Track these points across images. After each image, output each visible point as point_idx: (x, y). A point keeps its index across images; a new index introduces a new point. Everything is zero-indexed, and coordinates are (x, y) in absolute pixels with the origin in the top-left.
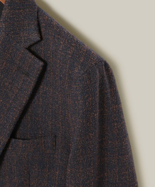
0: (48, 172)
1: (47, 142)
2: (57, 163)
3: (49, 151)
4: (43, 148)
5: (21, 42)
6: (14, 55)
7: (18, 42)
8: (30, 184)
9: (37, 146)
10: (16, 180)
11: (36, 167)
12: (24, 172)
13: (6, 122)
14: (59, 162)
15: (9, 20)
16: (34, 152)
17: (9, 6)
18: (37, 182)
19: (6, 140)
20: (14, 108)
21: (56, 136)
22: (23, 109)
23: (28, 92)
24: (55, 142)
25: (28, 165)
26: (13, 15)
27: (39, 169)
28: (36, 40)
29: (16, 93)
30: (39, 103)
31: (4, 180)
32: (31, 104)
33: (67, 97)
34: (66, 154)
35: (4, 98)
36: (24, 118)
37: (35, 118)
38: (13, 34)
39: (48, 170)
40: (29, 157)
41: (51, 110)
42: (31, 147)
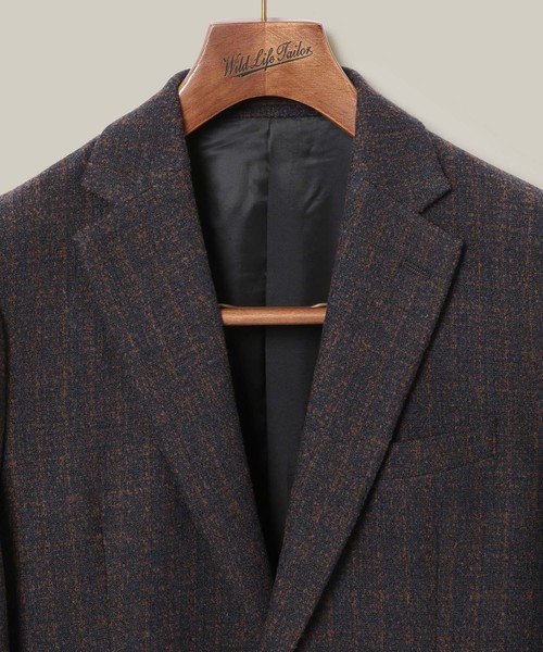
0: (481, 520)
1: (478, 438)
2: (504, 491)
3: (484, 462)
4: (470, 455)
5: (407, 198)
6: (393, 233)
7: (401, 202)
8: (438, 563)
9: (456, 450)
11: (453, 509)
12: (426, 528)
13: (382, 397)
14: (508, 485)
15: (373, 154)
16: (449, 469)
17: (369, 124)
18: (456, 553)
19: (385, 446)
20: (400, 359)
21: (496, 420)
22: (420, 359)
23: (430, 316)
24: (497, 436)
25: (435, 506)
26: (380, 143)
27: (459, 516)
28: (441, 192)
29: (402, 323)
30: (449, 345)
33: (527, 309)
34: (526, 460)
35: (374, 339)
36: (418, 387)
37: (441, 385)
38: (387, 183)
39: (483, 515)
40: (438, 484)
41: (480, 357)
42: (442, 456)
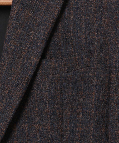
0: (83, 95)
2: (93, 82)
3: (84, 69)
4: (78, 66)
8: (63, 113)
9: (71, 64)
10: (48, 110)
11: (70, 90)
12: (57, 98)
13: (36, 38)
16: (67, 72)
18: (71, 110)
21: (90, 50)
22: (55, 22)
24: (90, 58)
25: (61, 88)
27: (72, 93)
30: (70, 16)
31: (33, 114)
32: (61, 19)
34: (103, 69)
35: (33, 12)
36: (55, 35)
37: (66, 34)
39: (83, 93)
40: (63, 79)
41: (84, 22)
42: (64, 66)
